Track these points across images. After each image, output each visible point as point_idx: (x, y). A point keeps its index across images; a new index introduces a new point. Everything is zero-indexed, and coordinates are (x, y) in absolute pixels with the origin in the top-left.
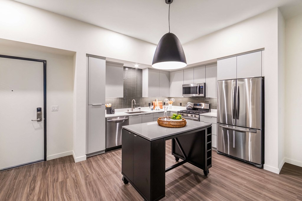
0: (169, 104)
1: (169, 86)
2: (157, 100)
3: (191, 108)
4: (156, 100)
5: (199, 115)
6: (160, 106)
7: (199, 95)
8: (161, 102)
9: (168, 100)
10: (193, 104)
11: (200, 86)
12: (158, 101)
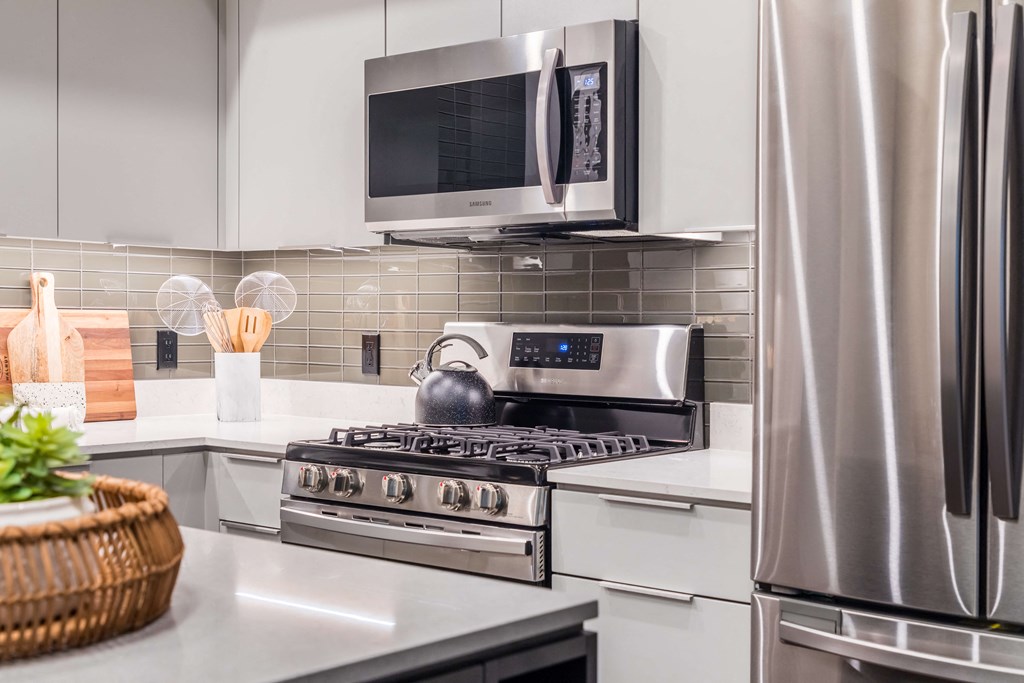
0: (221, 359)
1: (221, 95)
2: (47, 296)
3: (474, 396)
4: (26, 296)
5: (544, 482)
6: (91, 375)
7: (558, 198)
8: (120, 320)
9: (202, 299)
10: (497, 338)
11: (568, 63)
12: (65, 301)
